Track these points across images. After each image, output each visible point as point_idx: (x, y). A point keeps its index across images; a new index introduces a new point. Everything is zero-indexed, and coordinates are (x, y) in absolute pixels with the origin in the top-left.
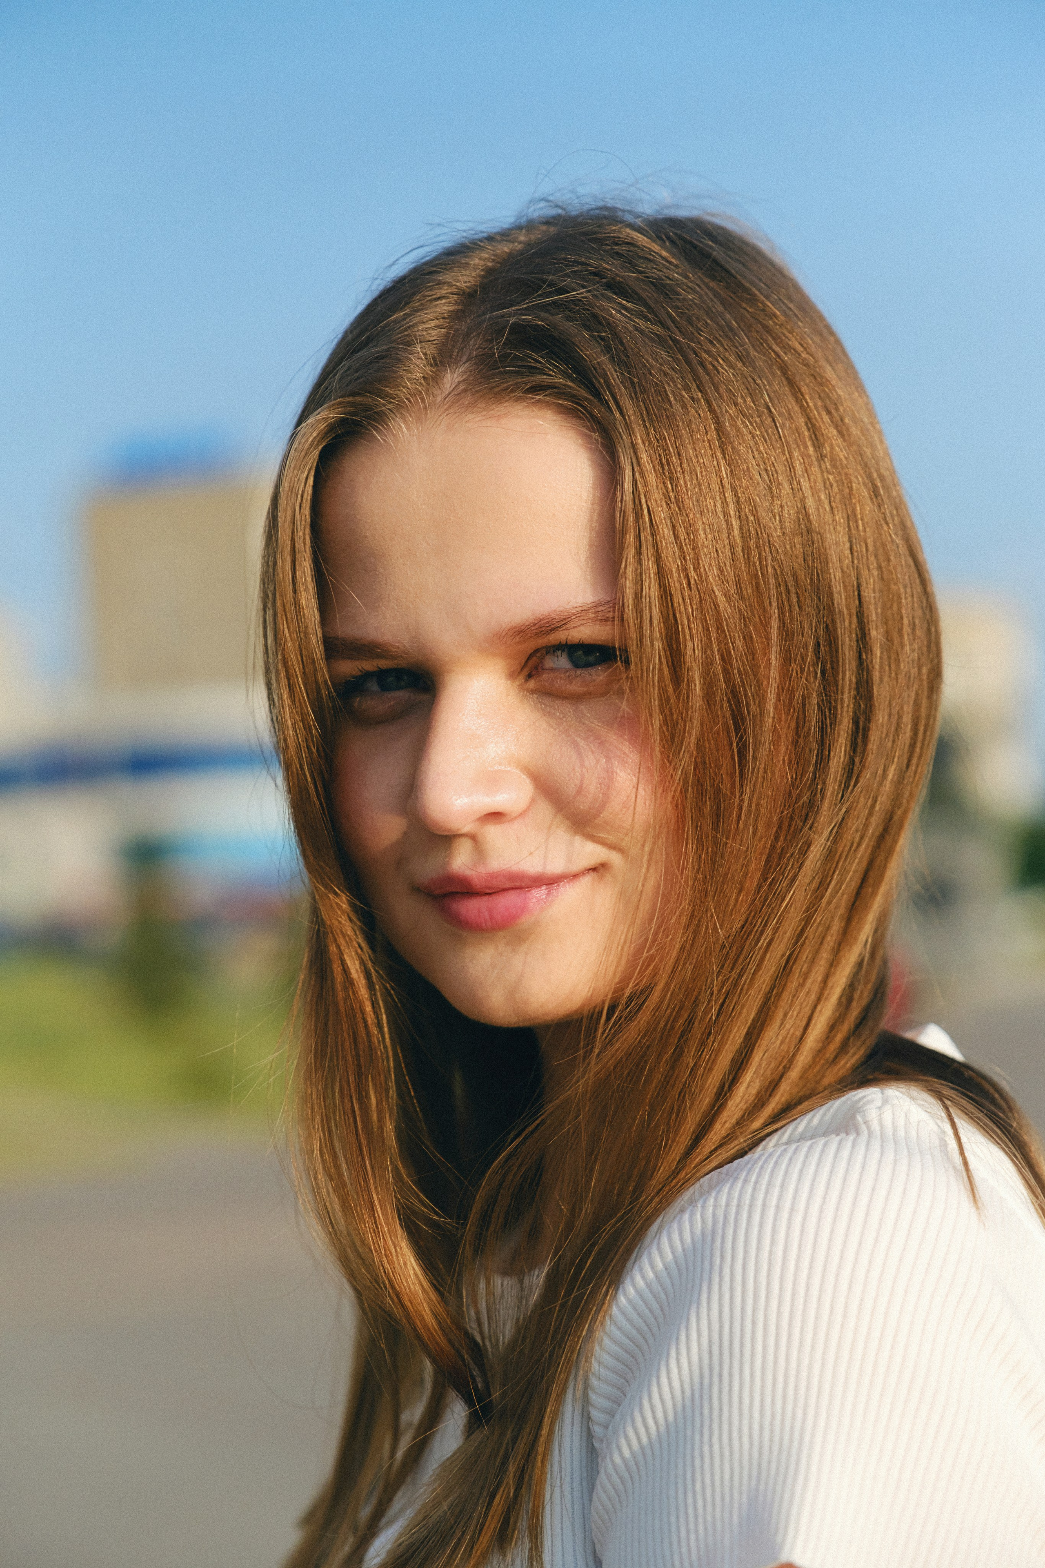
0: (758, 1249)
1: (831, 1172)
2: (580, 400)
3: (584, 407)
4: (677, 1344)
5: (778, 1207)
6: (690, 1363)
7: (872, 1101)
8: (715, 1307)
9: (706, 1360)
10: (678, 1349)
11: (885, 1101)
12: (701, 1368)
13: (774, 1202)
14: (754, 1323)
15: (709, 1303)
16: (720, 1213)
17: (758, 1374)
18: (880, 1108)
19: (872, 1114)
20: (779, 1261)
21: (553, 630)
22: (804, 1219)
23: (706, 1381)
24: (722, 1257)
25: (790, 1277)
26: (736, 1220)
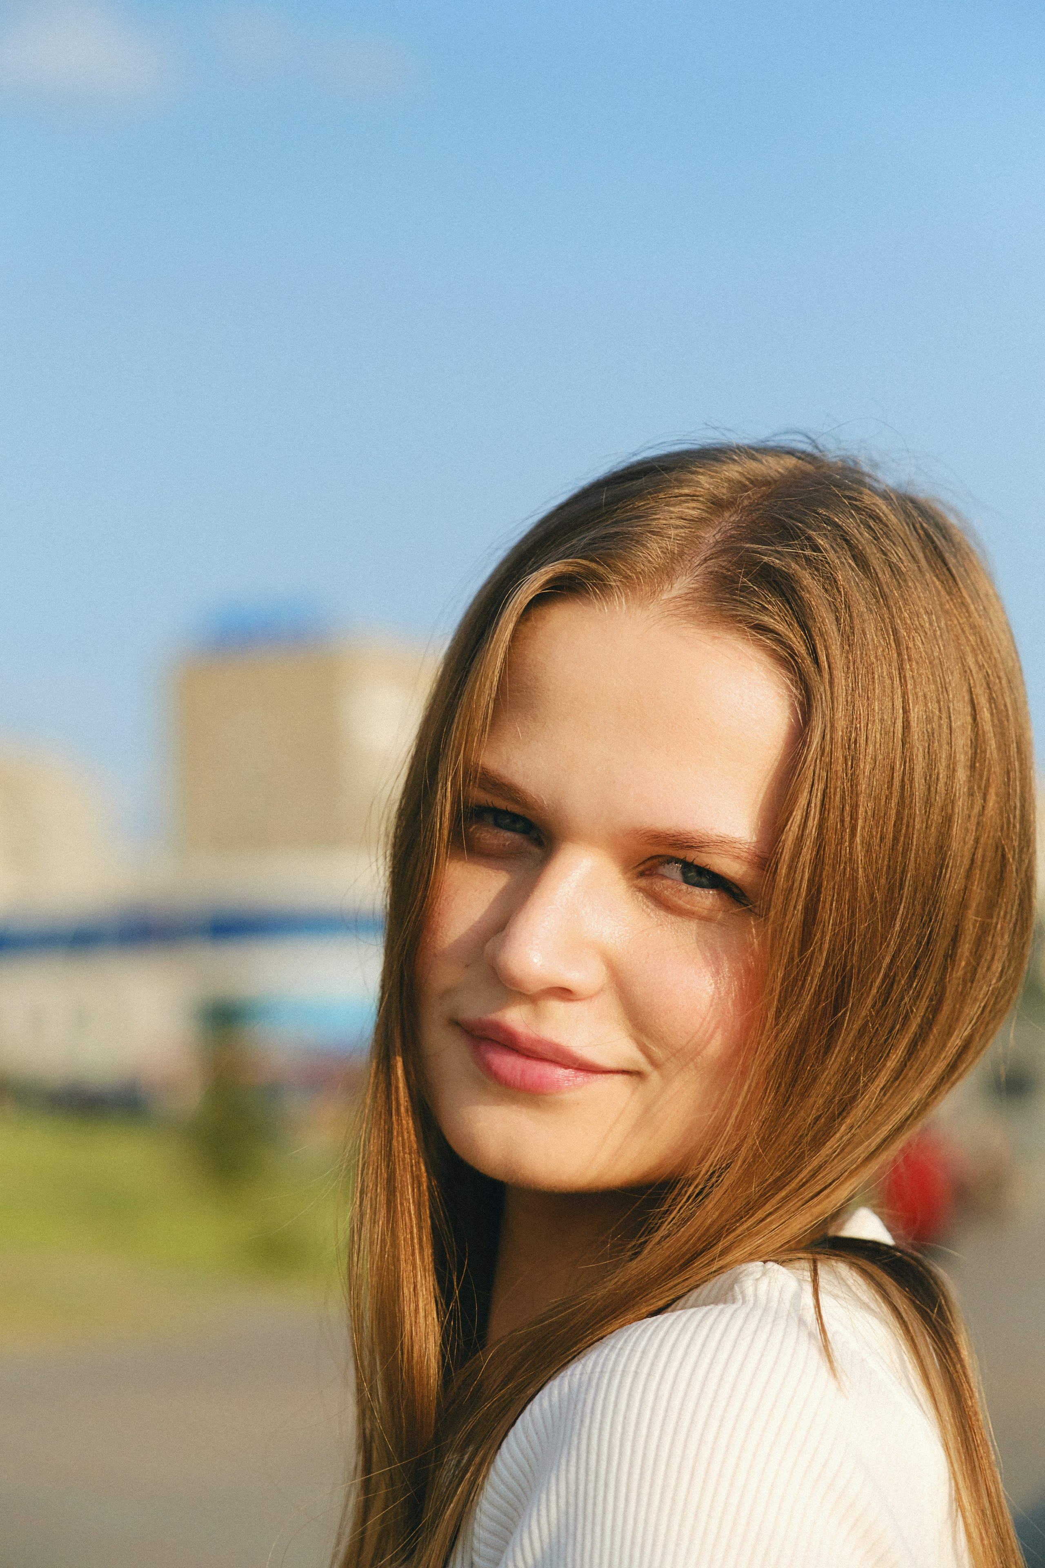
0: (615, 1413)
1: (692, 1339)
2: (796, 655)
3: (796, 662)
4: (539, 1506)
5: (636, 1373)
6: (549, 1524)
7: (752, 1273)
8: (572, 1469)
9: (563, 1521)
10: (539, 1511)
11: (764, 1274)
12: (559, 1528)
13: (633, 1368)
14: (606, 1485)
15: (568, 1465)
16: (585, 1378)
17: (608, 1533)
18: (757, 1280)
19: (748, 1285)
20: (632, 1425)
21: (688, 847)
22: (660, 1384)
23: (563, 1541)
24: (582, 1421)
25: (641, 1440)
26: (598, 1385)
